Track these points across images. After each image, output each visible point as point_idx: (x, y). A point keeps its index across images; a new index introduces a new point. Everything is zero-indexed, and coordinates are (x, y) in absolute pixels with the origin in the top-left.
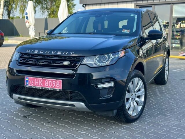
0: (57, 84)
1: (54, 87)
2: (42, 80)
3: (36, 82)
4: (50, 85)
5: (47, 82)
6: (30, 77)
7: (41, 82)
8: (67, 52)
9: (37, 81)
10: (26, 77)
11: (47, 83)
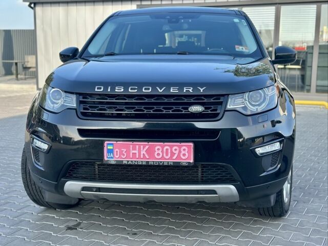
0: (183, 152)
1: (174, 157)
2: (147, 147)
3: (134, 152)
4: (167, 155)
5: (158, 149)
6: (118, 142)
7: (145, 150)
8: (192, 89)
9: (134, 149)
10: (106, 142)
11: (160, 152)
